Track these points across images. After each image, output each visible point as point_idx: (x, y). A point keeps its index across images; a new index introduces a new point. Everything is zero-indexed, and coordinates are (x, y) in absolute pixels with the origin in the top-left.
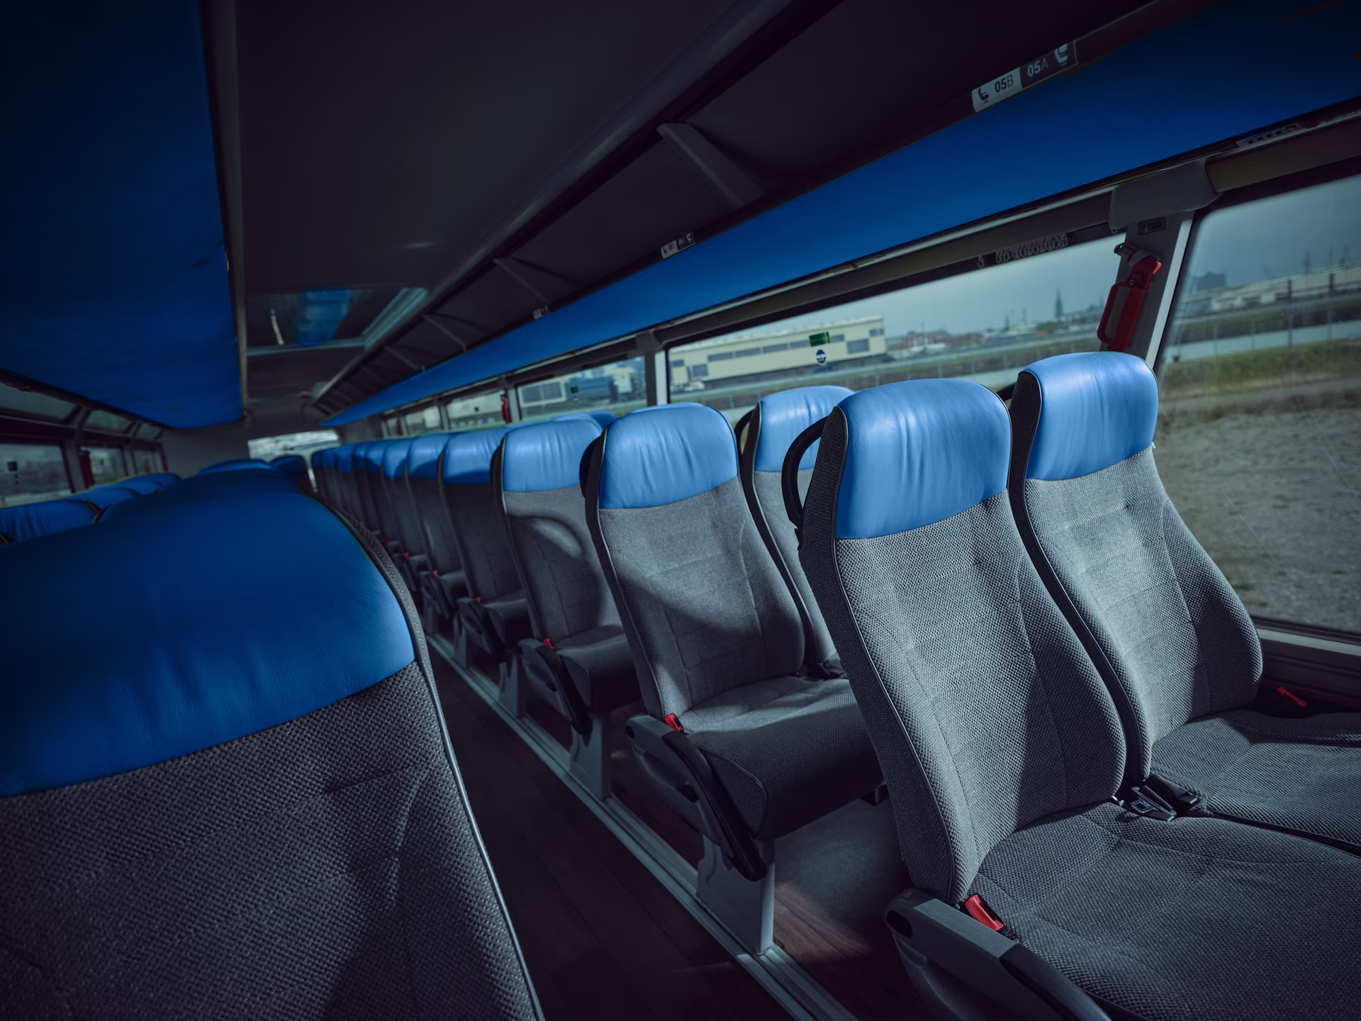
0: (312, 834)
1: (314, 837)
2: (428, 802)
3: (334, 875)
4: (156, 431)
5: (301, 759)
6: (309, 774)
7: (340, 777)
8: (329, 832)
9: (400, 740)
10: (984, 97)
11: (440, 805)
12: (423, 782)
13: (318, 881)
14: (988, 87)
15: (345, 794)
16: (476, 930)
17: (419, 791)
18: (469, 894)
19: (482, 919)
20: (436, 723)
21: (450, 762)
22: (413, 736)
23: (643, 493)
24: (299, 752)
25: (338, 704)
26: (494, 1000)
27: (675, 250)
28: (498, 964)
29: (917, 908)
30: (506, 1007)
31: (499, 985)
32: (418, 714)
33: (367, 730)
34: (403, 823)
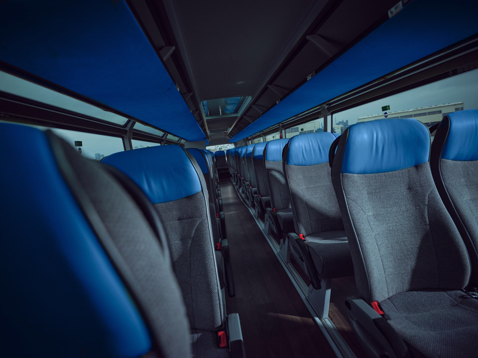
0: (174, 229)
1: (174, 230)
2: (201, 227)
3: (177, 240)
4: (185, 141)
5: (173, 211)
6: (175, 215)
7: (182, 217)
8: (178, 230)
9: (196, 210)
10: (392, 13)
11: (203, 228)
12: (200, 222)
13: (173, 240)
14: (393, 9)
15: (182, 221)
16: (206, 261)
17: (199, 224)
18: (206, 252)
19: (208, 259)
20: (205, 208)
21: (207, 219)
22: (199, 210)
23: (302, 161)
24: (173, 209)
25: (183, 199)
26: (207, 279)
27: (310, 77)
28: (210, 271)
29: (354, 300)
30: (210, 282)
31: (209, 276)
32: (201, 205)
33: (189, 206)
34: (194, 231)
